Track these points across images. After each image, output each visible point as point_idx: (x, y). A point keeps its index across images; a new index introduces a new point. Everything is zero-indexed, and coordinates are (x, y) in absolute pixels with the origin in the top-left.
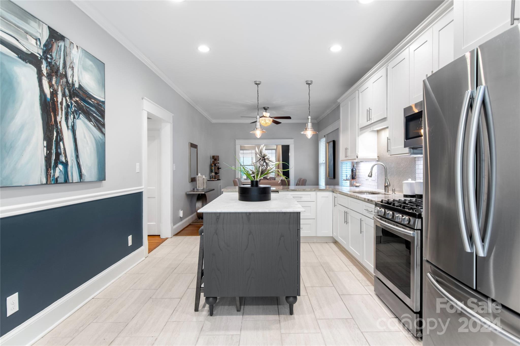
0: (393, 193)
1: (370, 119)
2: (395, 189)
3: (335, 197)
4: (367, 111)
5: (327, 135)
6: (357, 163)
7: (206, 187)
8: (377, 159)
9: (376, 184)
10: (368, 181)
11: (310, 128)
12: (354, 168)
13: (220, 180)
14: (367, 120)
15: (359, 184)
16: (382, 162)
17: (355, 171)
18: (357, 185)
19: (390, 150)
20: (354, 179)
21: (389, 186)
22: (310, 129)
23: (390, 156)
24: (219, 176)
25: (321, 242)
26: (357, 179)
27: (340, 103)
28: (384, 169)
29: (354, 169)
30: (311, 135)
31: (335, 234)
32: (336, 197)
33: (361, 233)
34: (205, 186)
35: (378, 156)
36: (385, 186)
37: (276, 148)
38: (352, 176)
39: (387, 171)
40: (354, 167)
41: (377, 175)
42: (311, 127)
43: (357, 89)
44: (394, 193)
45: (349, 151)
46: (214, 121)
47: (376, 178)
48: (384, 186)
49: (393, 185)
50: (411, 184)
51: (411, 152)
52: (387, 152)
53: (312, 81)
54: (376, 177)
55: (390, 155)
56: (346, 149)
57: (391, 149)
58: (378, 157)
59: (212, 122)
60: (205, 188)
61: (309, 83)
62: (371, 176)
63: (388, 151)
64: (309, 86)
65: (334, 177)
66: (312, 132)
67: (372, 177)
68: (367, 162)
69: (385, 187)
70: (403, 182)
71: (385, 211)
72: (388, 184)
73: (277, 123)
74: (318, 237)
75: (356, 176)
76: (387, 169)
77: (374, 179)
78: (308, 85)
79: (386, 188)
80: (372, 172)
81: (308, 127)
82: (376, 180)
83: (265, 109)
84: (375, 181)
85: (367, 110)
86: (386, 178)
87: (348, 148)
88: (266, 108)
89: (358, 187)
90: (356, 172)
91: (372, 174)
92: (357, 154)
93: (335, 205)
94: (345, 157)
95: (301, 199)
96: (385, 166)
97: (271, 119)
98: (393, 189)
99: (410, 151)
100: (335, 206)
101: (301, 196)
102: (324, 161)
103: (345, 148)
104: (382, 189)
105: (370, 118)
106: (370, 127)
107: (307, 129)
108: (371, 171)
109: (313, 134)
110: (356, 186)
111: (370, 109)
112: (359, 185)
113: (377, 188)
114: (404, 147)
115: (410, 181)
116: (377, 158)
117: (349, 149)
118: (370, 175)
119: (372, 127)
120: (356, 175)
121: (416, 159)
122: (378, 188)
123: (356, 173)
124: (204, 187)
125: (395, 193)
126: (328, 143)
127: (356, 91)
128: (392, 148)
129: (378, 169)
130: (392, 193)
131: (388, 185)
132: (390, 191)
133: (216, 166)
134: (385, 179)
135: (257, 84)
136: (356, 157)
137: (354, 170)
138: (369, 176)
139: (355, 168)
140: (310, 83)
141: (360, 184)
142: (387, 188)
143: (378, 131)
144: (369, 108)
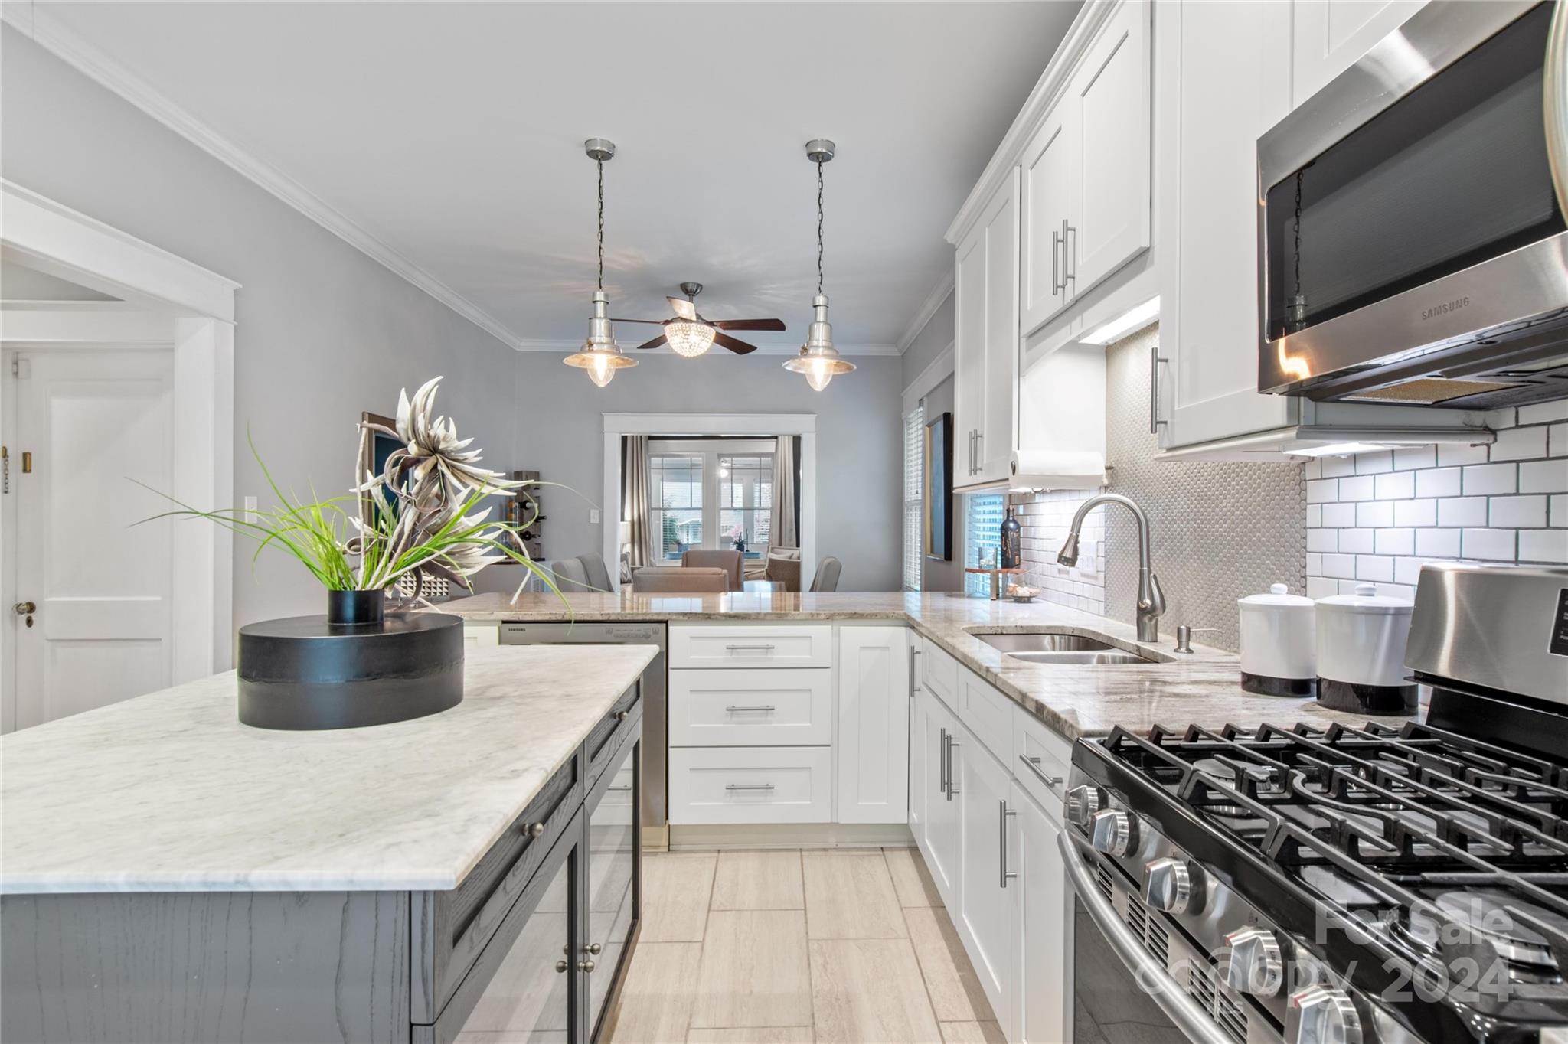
0: (1179, 647)
1: (1066, 277)
2: (1189, 629)
3: (916, 650)
4: (1057, 241)
5: (928, 395)
6: (1026, 499)
7: (445, 590)
8: (1106, 482)
9: (1100, 594)
10: (1066, 576)
11: (823, 347)
12: (1011, 518)
13: (543, 560)
14: (1056, 287)
15: (1031, 590)
16: (1128, 494)
17: (1015, 535)
18: (1023, 591)
19: (1166, 423)
20: (1012, 567)
21: (1159, 611)
22: (821, 349)
23: (1170, 454)
24: (539, 544)
25: (858, 845)
26: (1022, 566)
27: (957, 245)
28: (1137, 525)
29: (1012, 525)
30: (827, 376)
31: (914, 816)
32: (919, 653)
33: (1003, 884)
34: (441, 588)
35: (1109, 465)
36: (1139, 608)
37: (773, 451)
38: (1004, 553)
39: (1151, 533)
40: (1011, 515)
41: (1106, 552)
42: (824, 343)
43: (1015, 160)
44: (1183, 649)
45: (985, 444)
46: (524, 345)
47: (1102, 567)
48: (1135, 610)
49: (1179, 607)
50: (1288, 614)
51: (1302, 424)
52: (1153, 430)
53: (832, 145)
54: (1102, 560)
55: (1169, 450)
56: (975, 437)
57: (1173, 417)
58: (1107, 469)
59: (518, 350)
60: (441, 593)
61: (819, 150)
62: (1072, 561)
63: (1155, 423)
64: (820, 166)
65: (948, 556)
66: (834, 362)
67: (1078, 563)
68: (1064, 491)
69: (1142, 612)
70: (1240, 601)
71: (1134, 827)
72: (1152, 598)
73: (742, 348)
74: (843, 825)
75: (1019, 555)
76: (1148, 527)
77: (1090, 570)
78: (818, 164)
79: (1146, 619)
80: (1077, 542)
81: (815, 343)
82: (1102, 574)
83: (689, 291)
84: (1096, 578)
85: (1056, 234)
86: (1145, 569)
87: (979, 433)
88: (690, 287)
89: (1024, 602)
90: (1019, 537)
91: (1075, 551)
92: (1015, 453)
93: (916, 687)
94: (970, 474)
95: (769, 656)
96: (1143, 512)
97: (711, 332)
98: (1179, 630)
99: (1293, 413)
100: (916, 693)
101: (770, 643)
102: (917, 493)
103: (971, 433)
104: (1127, 621)
105: (1070, 272)
106: (1069, 321)
107: (811, 351)
108: (1071, 536)
109: (834, 376)
110: (1019, 600)
111: (1067, 229)
112: (1028, 594)
113: (1102, 612)
114: (1257, 390)
115: (1280, 596)
116: (1103, 472)
117: (985, 435)
118: (1068, 554)
119: (1079, 319)
120: (1017, 550)
121: (1311, 472)
122: (1107, 613)
123: (1019, 542)
124: (439, 590)
125: (1190, 651)
126: (929, 426)
127: (1013, 168)
128: (1176, 408)
129: (1109, 526)
130: (1175, 651)
131: (1153, 608)
132: (1165, 632)
133: (526, 509)
134: (1141, 572)
135: (592, 154)
136: (1011, 471)
137: (1011, 530)
138: (1062, 559)
139: (1014, 521)
140: (824, 151)
141: (1033, 590)
142: (1151, 620)
143: (1110, 352)
144: (1065, 222)
